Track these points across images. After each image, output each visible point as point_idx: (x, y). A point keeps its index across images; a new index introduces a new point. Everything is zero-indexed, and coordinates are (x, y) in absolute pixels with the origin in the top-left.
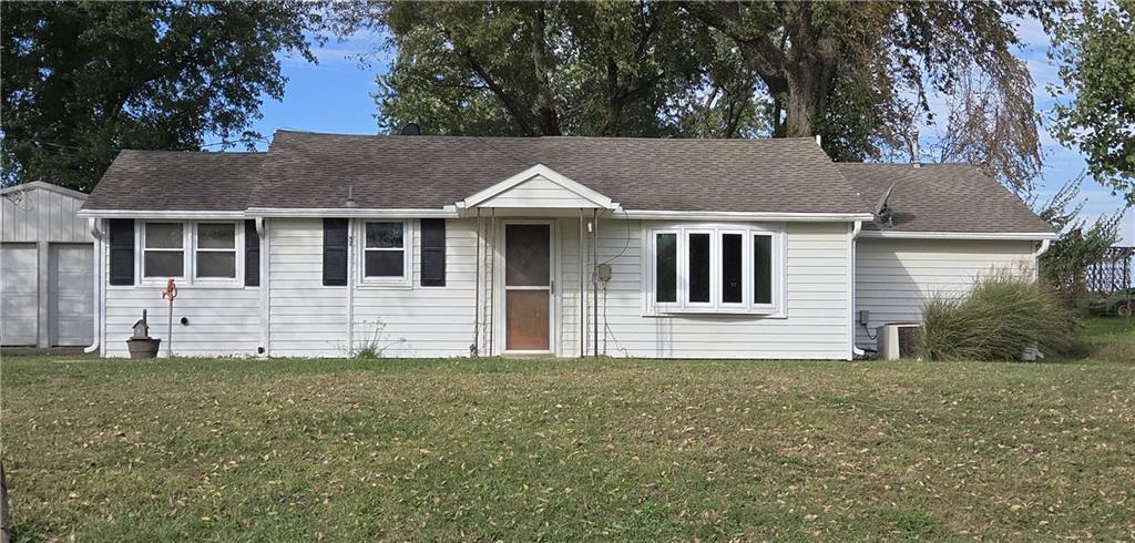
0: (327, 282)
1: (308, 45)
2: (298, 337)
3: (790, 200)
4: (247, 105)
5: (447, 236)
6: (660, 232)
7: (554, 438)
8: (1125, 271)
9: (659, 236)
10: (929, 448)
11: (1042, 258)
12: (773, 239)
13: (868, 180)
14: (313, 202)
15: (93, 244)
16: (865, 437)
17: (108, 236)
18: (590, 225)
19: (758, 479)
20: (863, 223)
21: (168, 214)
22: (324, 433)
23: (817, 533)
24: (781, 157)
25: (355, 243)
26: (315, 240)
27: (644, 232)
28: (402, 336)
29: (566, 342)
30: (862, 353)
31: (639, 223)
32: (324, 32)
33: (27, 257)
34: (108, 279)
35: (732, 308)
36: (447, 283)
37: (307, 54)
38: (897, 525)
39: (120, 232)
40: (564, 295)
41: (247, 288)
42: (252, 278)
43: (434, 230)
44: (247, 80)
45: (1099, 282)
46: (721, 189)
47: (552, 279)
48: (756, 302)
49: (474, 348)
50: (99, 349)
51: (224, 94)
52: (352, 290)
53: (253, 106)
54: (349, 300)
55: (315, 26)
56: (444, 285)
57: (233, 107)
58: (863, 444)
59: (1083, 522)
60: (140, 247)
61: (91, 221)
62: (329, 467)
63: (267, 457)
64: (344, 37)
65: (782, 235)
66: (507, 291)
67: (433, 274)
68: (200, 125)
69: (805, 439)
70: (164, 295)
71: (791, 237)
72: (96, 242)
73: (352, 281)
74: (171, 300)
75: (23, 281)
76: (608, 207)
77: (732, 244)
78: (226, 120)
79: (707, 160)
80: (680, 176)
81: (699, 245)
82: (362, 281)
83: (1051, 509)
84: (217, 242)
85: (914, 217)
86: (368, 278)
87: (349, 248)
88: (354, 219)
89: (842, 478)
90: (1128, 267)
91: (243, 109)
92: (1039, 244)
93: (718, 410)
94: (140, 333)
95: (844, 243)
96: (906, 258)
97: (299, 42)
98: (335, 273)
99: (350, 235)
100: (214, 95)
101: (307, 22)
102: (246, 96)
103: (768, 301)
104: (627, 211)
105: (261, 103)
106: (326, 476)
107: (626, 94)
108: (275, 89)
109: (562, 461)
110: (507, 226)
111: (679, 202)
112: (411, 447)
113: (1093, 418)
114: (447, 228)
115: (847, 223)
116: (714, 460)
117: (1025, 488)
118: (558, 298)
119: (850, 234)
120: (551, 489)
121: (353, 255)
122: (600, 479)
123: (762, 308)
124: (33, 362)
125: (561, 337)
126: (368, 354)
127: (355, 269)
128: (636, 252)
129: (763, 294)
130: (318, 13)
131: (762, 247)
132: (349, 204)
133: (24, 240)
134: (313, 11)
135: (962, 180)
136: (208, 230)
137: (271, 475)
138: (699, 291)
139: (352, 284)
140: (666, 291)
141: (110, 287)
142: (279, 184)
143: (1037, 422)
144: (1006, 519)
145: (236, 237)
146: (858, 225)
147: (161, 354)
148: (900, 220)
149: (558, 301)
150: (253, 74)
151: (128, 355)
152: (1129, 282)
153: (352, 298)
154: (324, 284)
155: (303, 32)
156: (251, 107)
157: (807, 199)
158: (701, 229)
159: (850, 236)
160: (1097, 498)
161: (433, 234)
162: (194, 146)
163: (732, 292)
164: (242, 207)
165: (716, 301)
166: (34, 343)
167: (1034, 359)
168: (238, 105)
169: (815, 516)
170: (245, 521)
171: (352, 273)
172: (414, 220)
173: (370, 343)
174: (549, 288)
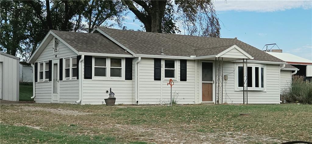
0: (155, 79)
5: (187, 65)
9: (239, 67)
12: (264, 69)
14: (151, 53)
17: (84, 61)
25: (163, 67)
26: (151, 65)
27: (235, 66)
30: (281, 102)
31: (234, 63)
34: (84, 77)
35: (257, 89)
41: (126, 81)
42: (129, 78)
43: (183, 63)
47: (213, 79)
48: (261, 87)
50: (81, 102)
52: (162, 82)
56: (186, 81)
60: (93, 65)
66: (202, 83)
67: (183, 78)
71: (267, 68)
82: (164, 79)
84: (116, 65)
86: (166, 78)
87: (161, 68)
88: (163, 59)
95: (278, 70)
98: (157, 77)
99: (162, 64)
103: (263, 87)
110: (202, 62)
114: (187, 62)
118: (215, 85)
121: (162, 70)
123: (262, 89)
132: (162, 54)
136: (113, 61)
138: (250, 84)
139: (162, 80)
140: (241, 84)
141: (84, 80)
145: (122, 63)
146: (284, 66)
153: (162, 85)
154: (154, 80)
158: (250, 65)
159: (280, 69)
163: (257, 84)
171: (162, 76)
172: (178, 60)
174: (212, 82)
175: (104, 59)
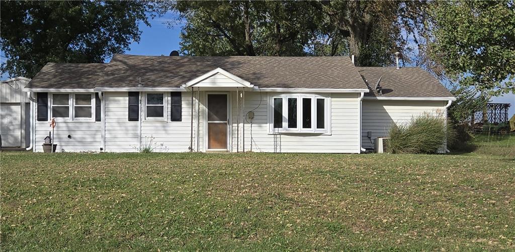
0: (130, 119)
1: (147, 18)
2: (118, 143)
3: (334, 83)
4: (124, 44)
5: (182, 99)
6: (275, 97)
7: (185, 189)
8: (506, 114)
9: (275, 99)
10: (355, 193)
11: (448, 109)
12: (325, 100)
13: (375, 74)
14: (124, 85)
15: (30, 103)
16: (327, 189)
17: (36, 100)
18: (241, 94)
19: (271, 208)
20: (365, 93)
21: (63, 90)
22: (82, 186)
23: (290, 233)
24: (333, 65)
25: (142, 103)
26: (125, 101)
27: (268, 98)
28: (162, 143)
29: (233, 146)
30: (364, 150)
31: (267, 93)
32: (154, 13)
33: (17, 109)
34: (36, 118)
35: (307, 130)
36: (182, 120)
37: (146, 22)
38: (328, 229)
39: (42, 98)
40: (233, 125)
41: (96, 122)
42: (98, 119)
43: (176, 96)
44: (124, 34)
45: (495, 119)
46: (303, 79)
47: (228, 118)
48: (317, 128)
49: (191, 148)
50: (32, 149)
51: (115, 39)
52: (141, 123)
53: (127, 45)
54: (139, 127)
55: (150, 10)
56: (181, 121)
57: (118, 45)
58: (325, 192)
59: (414, 228)
60: (50, 104)
61: (29, 93)
62: (77, 202)
63: (51, 198)
64: (161, 15)
65: (329, 98)
66: (208, 123)
67: (176, 116)
68: (103, 52)
69: (300, 189)
70: (51, 125)
71: (333, 99)
72: (31, 102)
73: (141, 119)
74: (54, 127)
75: (15, 119)
76: (249, 87)
77: (307, 103)
78: (114, 50)
79: (300, 66)
80: (287, 73)
81: (292, 103)
82: (145, 119)
83: (402, 222)
84: (84, 102)
85: (392, 90)
86: (148, 118)
87: (140, 105)
88: (142, 92)
89: (310, 207)
90: (507, 112)
91: (122, 46)
92: (447, 102)
93: (265, 176)
94: (48, 142)
95: (357, 103)
96: (388, 109)
97: (142, 17)
98: (133, 115)
99: (140, 99)
100: (110, 40)
101: (147, 9)
102: (124, 40)
103: (323, 127)
104: (261, 88)
105: (130, 43)
106: (74, 206)
107: (285, 38)
108: (136, 37)
109: (184, 200)
110: (209, 95)
111: (284, 84)
112: (119, 193)
113: (435, 180)
114: (182, 96)
115: (358, 93)
116: (254, 199)
117: (392, 212)
118: (231, 126)
119: (359, 98)
120: (174, 212)
121: (141, 108)
122: (199, 208)
123: (320, 131)
124: (17, 154)
125: (232, 143)
126: (147, 151)
127: (142, 114)
128: (265, 106)
129: (321, 124)
130: (152, 4)
131: (320, 104)
132: (139, 85)
133: (15, 102)
134: (149, 4)
135: (416, 74)
136: (79, 97)
137: (50, 206)
138: (292, 123)
139: (141, 120)
140: (278, 123)
141: (37, 122)
142: (111, 77)
143: (409, 182)
144: (379, 226)
145: (92, 100)
146: (362, 94)
147: (58, 150)
148: (385, 92)
149: (231, 128)
150: (127, 30)
151: (43, 151)
152: (507, 119)
153: (141, 127)
154: (129, 121)
155: (145, 13)
156: (126, 45)
157: (341, 83)
158: (293, 96)
159: (359, 99)
160: (425, 217)
161: (176, 98)
162: (101, 61)
163: (307, 124)
164: (93, 86)
165: (300, 128)
166: (19, 146)
167: (445, 152)
168: (120, 44)
169: (291, 225)
170: (30, 227)
171: (141, 115)
172: (168, 92)
173: (148, 146)
174: (227, 122)
175: (66, 96)
